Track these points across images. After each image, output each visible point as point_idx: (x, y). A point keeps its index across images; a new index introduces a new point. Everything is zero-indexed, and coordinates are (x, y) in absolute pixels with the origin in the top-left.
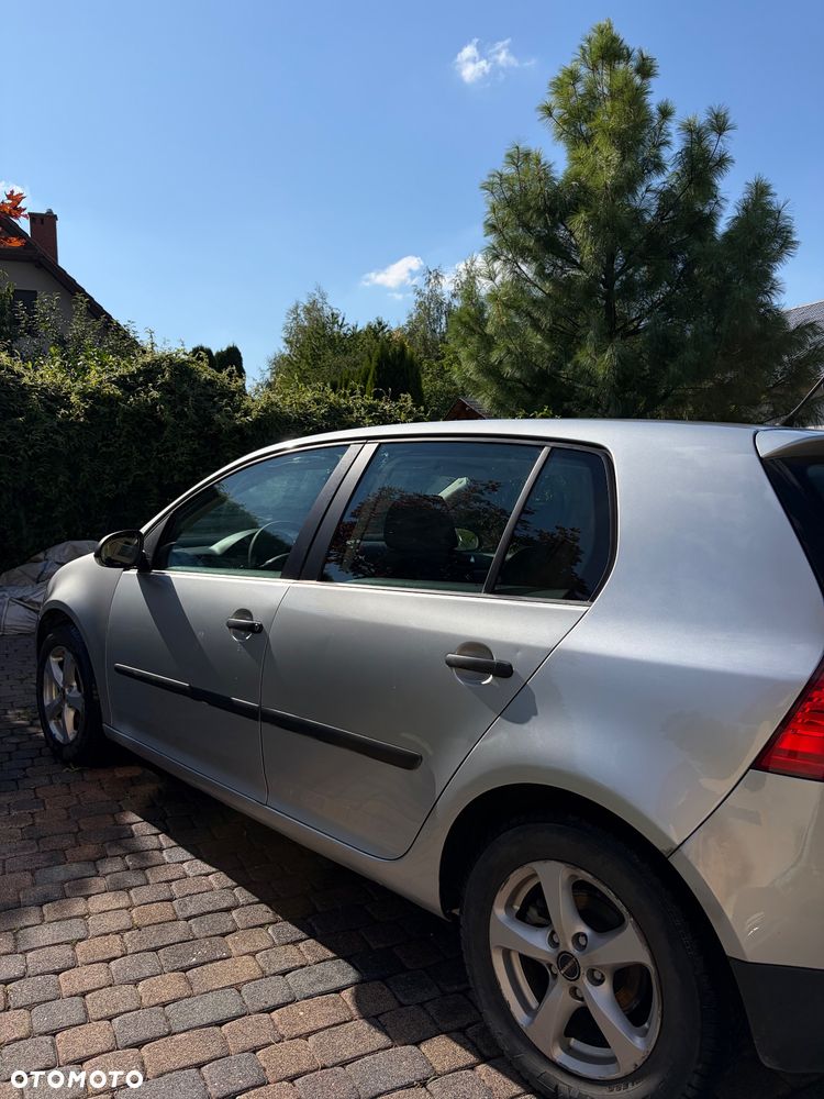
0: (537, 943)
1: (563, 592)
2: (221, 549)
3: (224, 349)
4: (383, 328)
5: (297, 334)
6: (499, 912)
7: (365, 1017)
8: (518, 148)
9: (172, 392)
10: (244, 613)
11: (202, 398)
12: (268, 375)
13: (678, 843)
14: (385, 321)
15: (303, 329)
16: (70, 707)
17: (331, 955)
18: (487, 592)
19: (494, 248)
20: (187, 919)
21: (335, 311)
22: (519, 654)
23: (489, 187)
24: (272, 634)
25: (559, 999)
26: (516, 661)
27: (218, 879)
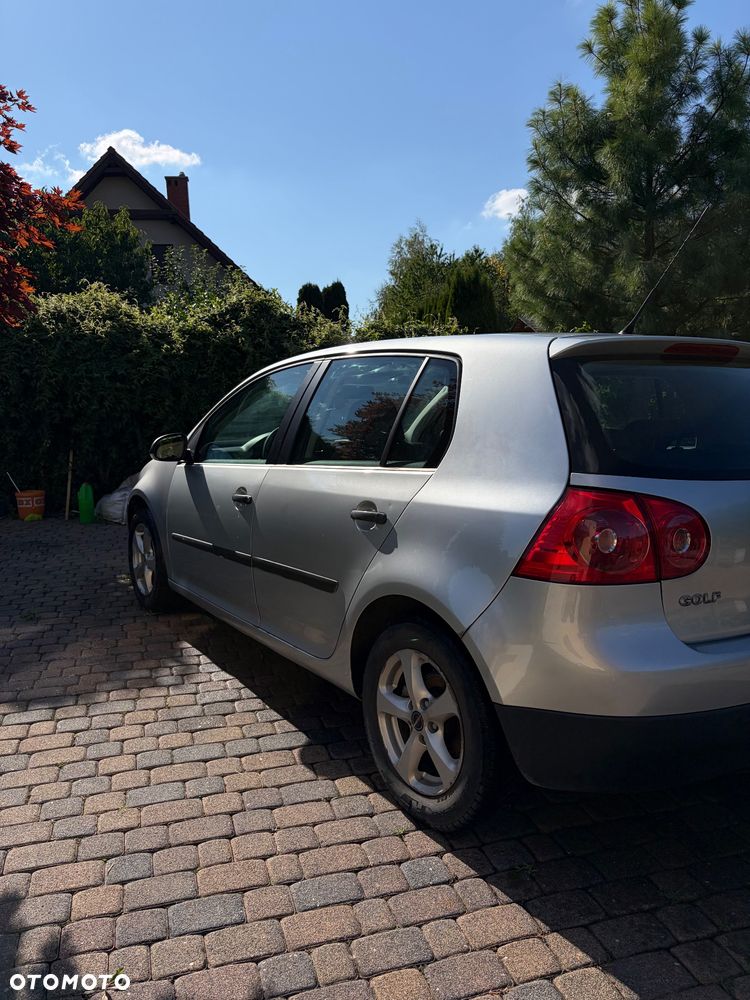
0: (401, 706)
1: (423, 463)
2: (248, 447)
3: (330, 285)
4: (480, 255)
5: (400, 266)
6: (383, 689)
7: (304, 763)
8: (560, 85)
9: (253, 327)
10: (242, 490)
11: (277, 331)
12: (377, 305)
13: (467, 627)
14: (481, 249)
15: (404, 260)
16: (149, 568)
17: (294, 729)
18: (381, 465)
19: (537, 182)
20: (203, 705)
21: (434, 243)
22: (391, 507)
23: (534, 124)
24: (257, 503)
25: (415, 745)
26: (389, 512)
27: (234, 683)
